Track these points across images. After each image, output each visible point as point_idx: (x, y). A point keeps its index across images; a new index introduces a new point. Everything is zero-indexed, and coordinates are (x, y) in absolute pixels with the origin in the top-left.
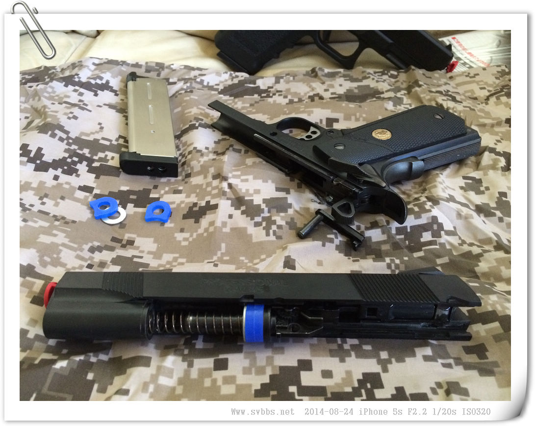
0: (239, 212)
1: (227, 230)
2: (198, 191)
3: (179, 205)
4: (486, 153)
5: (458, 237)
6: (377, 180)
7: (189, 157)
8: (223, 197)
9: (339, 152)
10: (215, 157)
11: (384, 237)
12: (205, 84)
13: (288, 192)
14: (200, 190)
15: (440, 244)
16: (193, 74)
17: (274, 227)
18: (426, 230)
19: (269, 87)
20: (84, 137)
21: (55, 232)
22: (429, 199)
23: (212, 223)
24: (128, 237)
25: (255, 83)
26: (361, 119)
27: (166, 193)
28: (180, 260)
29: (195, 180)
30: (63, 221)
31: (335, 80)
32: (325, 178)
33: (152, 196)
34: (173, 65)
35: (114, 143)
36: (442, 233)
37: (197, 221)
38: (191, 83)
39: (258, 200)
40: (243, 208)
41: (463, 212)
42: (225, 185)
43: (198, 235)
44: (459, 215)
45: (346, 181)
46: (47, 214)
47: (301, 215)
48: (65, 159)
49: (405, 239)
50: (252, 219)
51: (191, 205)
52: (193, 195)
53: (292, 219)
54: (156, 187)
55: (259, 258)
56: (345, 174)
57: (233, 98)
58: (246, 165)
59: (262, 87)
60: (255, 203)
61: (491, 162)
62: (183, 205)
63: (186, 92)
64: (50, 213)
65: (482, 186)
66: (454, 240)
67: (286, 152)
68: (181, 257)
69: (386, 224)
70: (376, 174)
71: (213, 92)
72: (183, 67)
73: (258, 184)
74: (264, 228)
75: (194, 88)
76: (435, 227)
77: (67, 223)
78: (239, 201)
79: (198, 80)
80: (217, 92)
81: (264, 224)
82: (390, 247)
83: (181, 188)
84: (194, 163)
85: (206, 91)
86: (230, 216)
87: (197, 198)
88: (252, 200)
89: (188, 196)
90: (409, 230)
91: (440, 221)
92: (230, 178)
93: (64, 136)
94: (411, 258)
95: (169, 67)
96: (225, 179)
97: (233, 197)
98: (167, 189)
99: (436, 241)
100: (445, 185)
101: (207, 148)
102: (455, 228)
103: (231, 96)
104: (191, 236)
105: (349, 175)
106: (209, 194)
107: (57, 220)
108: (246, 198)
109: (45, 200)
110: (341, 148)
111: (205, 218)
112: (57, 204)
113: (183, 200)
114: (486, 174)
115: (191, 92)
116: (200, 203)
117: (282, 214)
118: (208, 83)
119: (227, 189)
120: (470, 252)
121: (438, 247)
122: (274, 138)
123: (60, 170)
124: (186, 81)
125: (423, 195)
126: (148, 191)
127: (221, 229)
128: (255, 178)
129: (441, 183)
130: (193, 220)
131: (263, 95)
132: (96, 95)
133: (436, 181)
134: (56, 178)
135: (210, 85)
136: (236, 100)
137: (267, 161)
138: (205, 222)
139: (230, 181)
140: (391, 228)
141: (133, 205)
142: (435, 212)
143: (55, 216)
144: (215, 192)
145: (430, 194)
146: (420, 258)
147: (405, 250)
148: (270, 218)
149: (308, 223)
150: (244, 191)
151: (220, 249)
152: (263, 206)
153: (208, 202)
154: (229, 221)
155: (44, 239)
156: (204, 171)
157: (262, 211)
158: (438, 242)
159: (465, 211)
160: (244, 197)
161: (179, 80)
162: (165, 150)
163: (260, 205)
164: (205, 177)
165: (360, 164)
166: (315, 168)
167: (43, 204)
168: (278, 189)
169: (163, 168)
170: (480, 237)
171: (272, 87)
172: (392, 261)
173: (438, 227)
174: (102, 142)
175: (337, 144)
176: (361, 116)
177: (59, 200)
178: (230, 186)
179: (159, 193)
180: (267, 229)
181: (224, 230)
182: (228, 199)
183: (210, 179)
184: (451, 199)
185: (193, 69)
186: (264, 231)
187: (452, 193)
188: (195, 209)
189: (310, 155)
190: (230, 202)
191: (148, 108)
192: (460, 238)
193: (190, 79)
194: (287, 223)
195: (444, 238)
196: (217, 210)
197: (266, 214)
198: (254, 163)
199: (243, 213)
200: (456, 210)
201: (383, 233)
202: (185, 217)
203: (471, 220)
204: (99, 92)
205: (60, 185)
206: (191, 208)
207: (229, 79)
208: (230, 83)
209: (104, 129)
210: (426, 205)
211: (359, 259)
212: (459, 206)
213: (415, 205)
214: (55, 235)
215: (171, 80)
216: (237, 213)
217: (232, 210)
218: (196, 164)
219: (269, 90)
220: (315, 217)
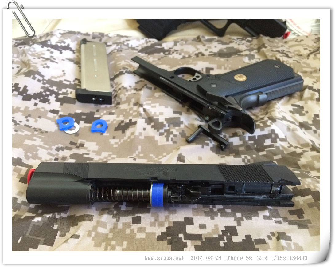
0: (150, 126)
1: (142, 137)
2: (124, 113)
3: (112, 122)
4: (307, 90)
5: (287, 142)
6: (236, 106)
7: (119, 92)
8: (140, 117)
9: (213, 89)
10: (135, 92)
11: (241, 143)
12: (130, 46)
13: (181, 114)
14: (125, 113)
15: (276, 147)
16: (122, 40)
17: (172, 136)
18: (268, 138)
19: (170, 48)
20: (53, 79)
21: (35, 138)
22: (270, 118)
23: (133, 133)
24: (81, 142)
25: (161, 45)
26: (228, 68)
27: (105, 114)
28: (113, 156)
29: (123, 107)
30: (40, 131)
31: (212, 43)
32: (204, 105)
33: (95, 116)
34: (109, 34)
35: (72, 83)
36: (278, 140)
37: (123, 132)
38: (121, 45)
39: (161, 119)
40: (152, 124)
41: (291, 127)
42: (141, 109)
43: (124, 141)
44: (289, 129)
45: (217, 107)
46: (30, 127)
47: (189, 128)
48: (41, 93)
49: (254, 144)
50: (158, 131)
51: (120, 122)
52: (121, 116)
53: (183, 131)
54: (98, 111)
55: (162, 155)
56: (216, 103)
57: (147, 55)
58: (155, 97)
59: (166, 48)
60: (160, 121)
61: (310, 96)
62: (115, 122)
63: (118, 51)
64: (31, 127)
65: (304, 110)
66: (285, 144)
67: (180, 89)
68: (113, 154)
69: (242, 134)
70: (236, 102)
71: (135, 51)
72: (116, 36)
73: (162, 109)
74: (165, 137)
75: (123, 49)
76: (273, 136)
77: (42, 132)
78: (150, 120)
79: (125, 43)
80: (136, 51)
81: (165, 134)
82: (245, 148)
83: (113, 111)
84: (122, 96)
85: (130, 50)
86: (144, 129)
87: (123, 118)
88: (158, 119)
89: (118, 116)
90: (257, 138)
91: (276, 132)
92: (145, 105)
93: (41, 78)
94: (257, 156)
95: (107, 35)
96: (141, 105)
97: (146, 117)
98: (105, 112)
99: (273, 145)
100: (280, 110)
101: (130, 86)
102: (286, 137)
103: (146, 53)
104: (120, 141)
105: (219, 104)
106: (131, 115)
107: (36, 131)
108: (155, 118)
109: (29, 118)
110: (214, 86)
111: (128, 130)
112: (36, 121)
113: (115, 119)
114: (306, 103)
115: (121, 51)
116: (126, 121)
117: (177, 128)
118: (132, 45)
119: (142, 112)
120: (295, 152)
121: (274, 149)
122: (172, 80)
123: (38, 100)
124: (118, 44)
125: (266, 116)
126: (93, 113)
127: (138, 137)
128: (160, 105)
129: (277, 108)
130: (121, 131)
131: (166, 53)
132: (61, 53)
133: (274, 107)
134: (36, 104)
135: (133, 46)
136: (149, 56)
137: (168, 95)
138: (128, 132)
139: (145, 107)
140: (245, 137)
141: (83, 122)
142: (274, 126)
143: (35, 128)
144: (135, 114)
145: (270, 116)
146: (264, 155)
147: (254, 151)
148: (169, 130)
149: (193, 134)
150: (153, 113)
151: (138, 150)
152: (165, 123)
153: (130, 120)
154: (143, 132)
155: (28, 142)
156: (128, 100)
157: (164, 126)
158: (275, 146)
159: (292, 126)
160: (153, 117)
161: (114, 43)
162: (104, 87)
163: (163, 122)
164: (129, 105)
165: (226, 96)
166: (198, 99)
167: (28, 120)
168: (175, 112)
169: (102, 98)
170: (302, 142)
171: (172, 48)
172: (246, 157)
173: (275, 136)
174: (64, 82)
175: (212, 84)
176: (228, 66)
177: (37, 119)
178: (144, 110)
179: (100, 114)
180: (167, 137)
181: (141, 137)
182: (143, 118)
183: (132, 105)
184: (284, 118)
185: (122, 37)
186: (166, 138)
187: (285, 115)
188: (123, 124)
189: (195, 91)
190: (144, 120)
191: (93, 61)
192: (289, 143)
193: (120, 43)
194: (180, 133)
195: (279, 143)
196: (136, 125)
197: (167, 128)
198: (160, 96)
199: (152, 127)
200: (287, 125)
201: (240, 140)
202: (116, 129)
203: (296, 132)
204: (63, 51)
205: (38, 109)
206: (120, 124)
207: (145, 43)
208: (145, 45)
209: (66, 74)
210: (268, 122)
211: (225, 156)
212: (288, 123)
213: (261, 122)
214: (35, 140)
215: (108, 44)
216: (149, 127)
217: (145, 125)
218: (123, 96)
219: (170, 50)
220: (198, 130)
